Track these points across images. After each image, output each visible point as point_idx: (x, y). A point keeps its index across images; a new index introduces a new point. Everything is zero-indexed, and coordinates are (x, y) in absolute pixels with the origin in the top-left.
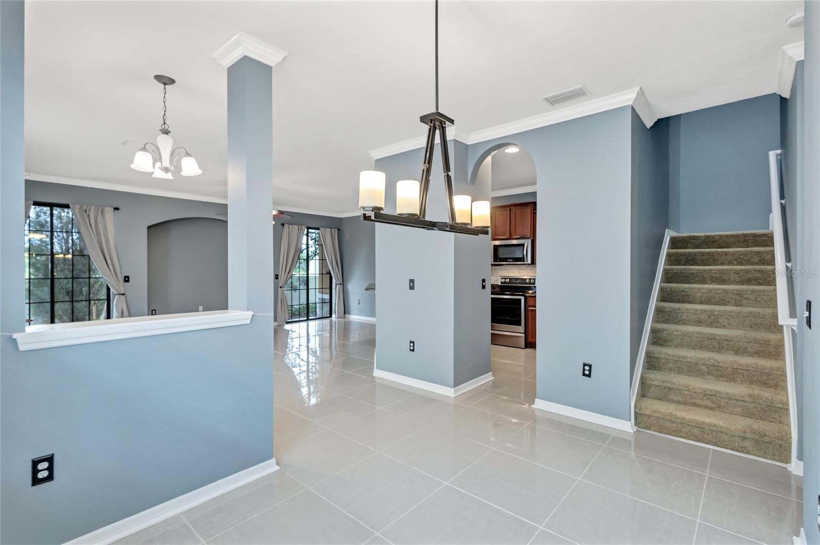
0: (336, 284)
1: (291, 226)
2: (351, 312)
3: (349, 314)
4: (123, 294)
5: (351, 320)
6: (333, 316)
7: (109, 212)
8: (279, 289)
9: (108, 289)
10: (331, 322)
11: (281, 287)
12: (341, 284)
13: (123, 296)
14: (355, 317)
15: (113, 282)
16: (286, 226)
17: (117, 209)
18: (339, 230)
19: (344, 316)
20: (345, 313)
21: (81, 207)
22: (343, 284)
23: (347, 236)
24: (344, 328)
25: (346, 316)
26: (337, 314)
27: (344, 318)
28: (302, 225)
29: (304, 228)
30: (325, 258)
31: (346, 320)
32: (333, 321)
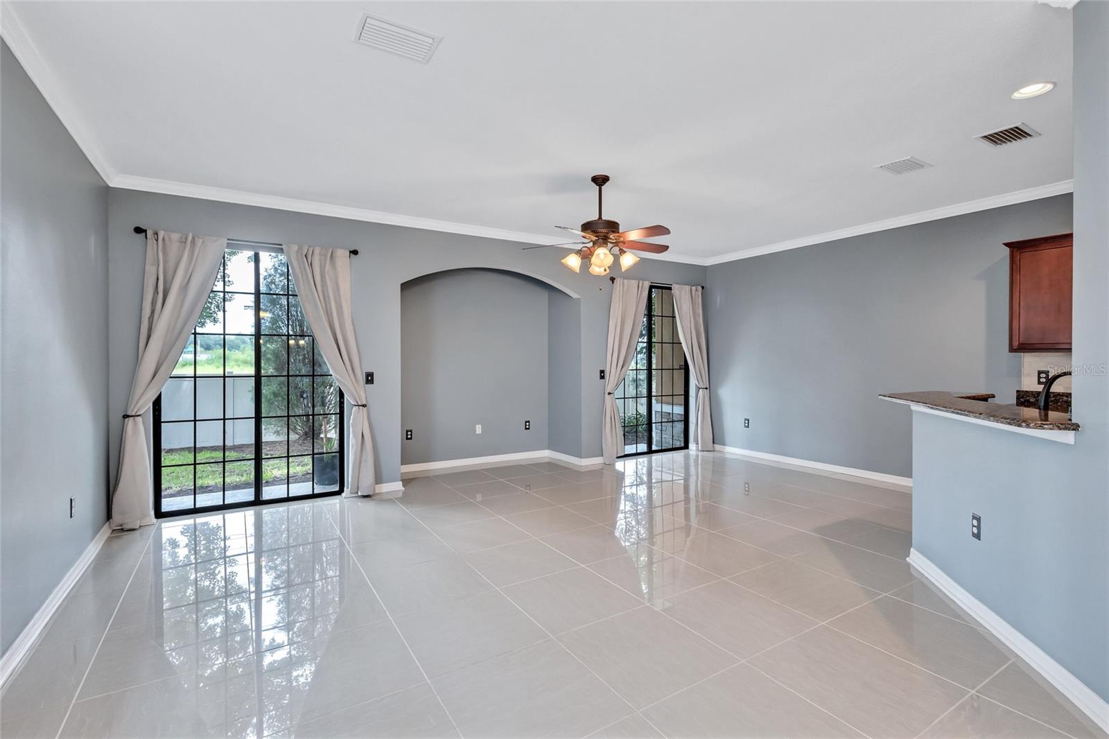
0: (698, 389)
1: (626, 281)
2: (726, 440)
3: (724, 444)
4: (364, 406)
5: (728, 456)
6: (692, 446)
7: (342, 254)
8: (607, 397)
9: (341, 395)
10: (687, 458)
11: (609, 394)
12: (706, 388)
13: (365, 409)
14: (732, 452)
15: (350, 385)
16: (618, 281)
17: (355, 252)
18: (703, 287)
19: (714, 447)
20: (714, 443)
21: (300, 248)
22: (709, 388)
23: (718, 299)
24: (713, 470)
25: (717, 447)
26: (698, 441)
27: (714, 451)
28: (644, 280)
29: (647, 285)
30: (680, 340)
31: (716, 454)
32: (691, 457)
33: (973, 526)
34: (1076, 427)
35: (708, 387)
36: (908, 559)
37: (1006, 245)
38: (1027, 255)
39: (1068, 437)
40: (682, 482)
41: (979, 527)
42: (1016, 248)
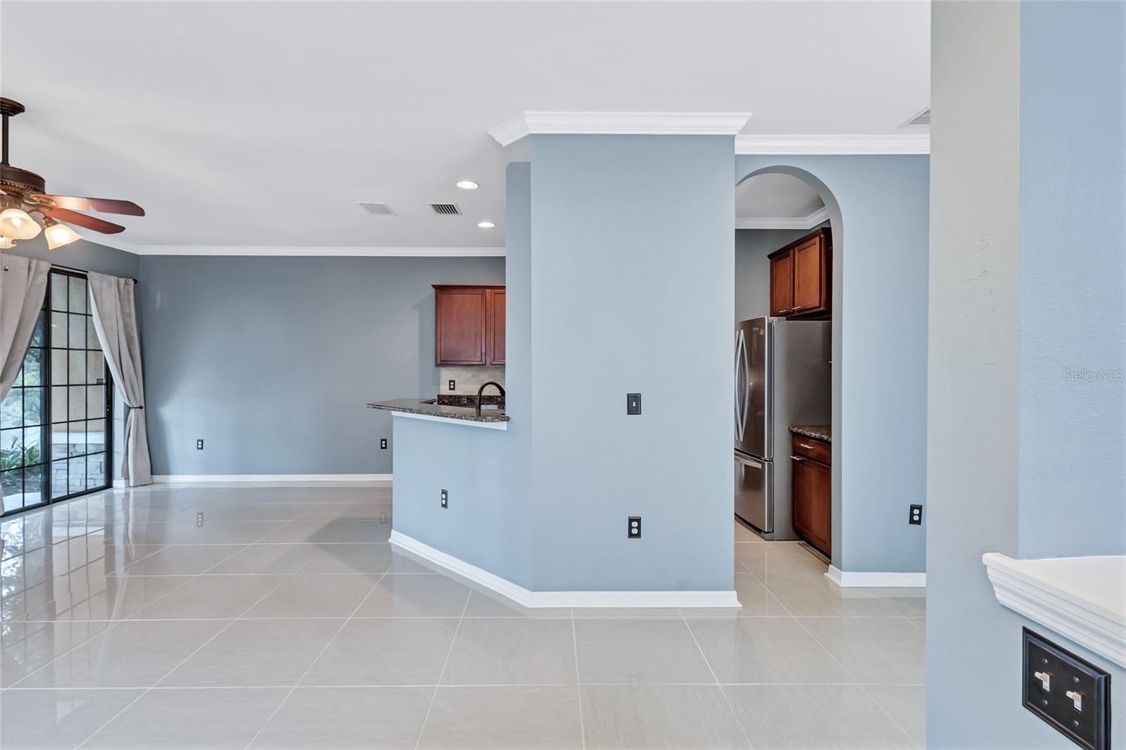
0: (128, 409)
2: (173, 467)
3: (167, 472)
5: (173, 487)
6: (119, 483)
10: (111, 499)
12: (141, 408)
14: (179, 480)
18: (135, 281)
19: (152, 478)
20: (152, 474)
22: (147, 406)
23: (158, 299)
24: (151, 507)
25: (157, 478)
26: (129, 476)
27: (153, 483)
28: (39, 259)
29: (46, 267)
30: (101, 347)
31: (155, 488)
32: (116, 497)
33: (442, 499)
34: (507, 419)
35: (143, 405)
36: (389, 540)
37: (434, 286)
38: (445, 297)
39: (503, 426)
40: (102, 533)
41: (446, 499)
42: (440, 289)
